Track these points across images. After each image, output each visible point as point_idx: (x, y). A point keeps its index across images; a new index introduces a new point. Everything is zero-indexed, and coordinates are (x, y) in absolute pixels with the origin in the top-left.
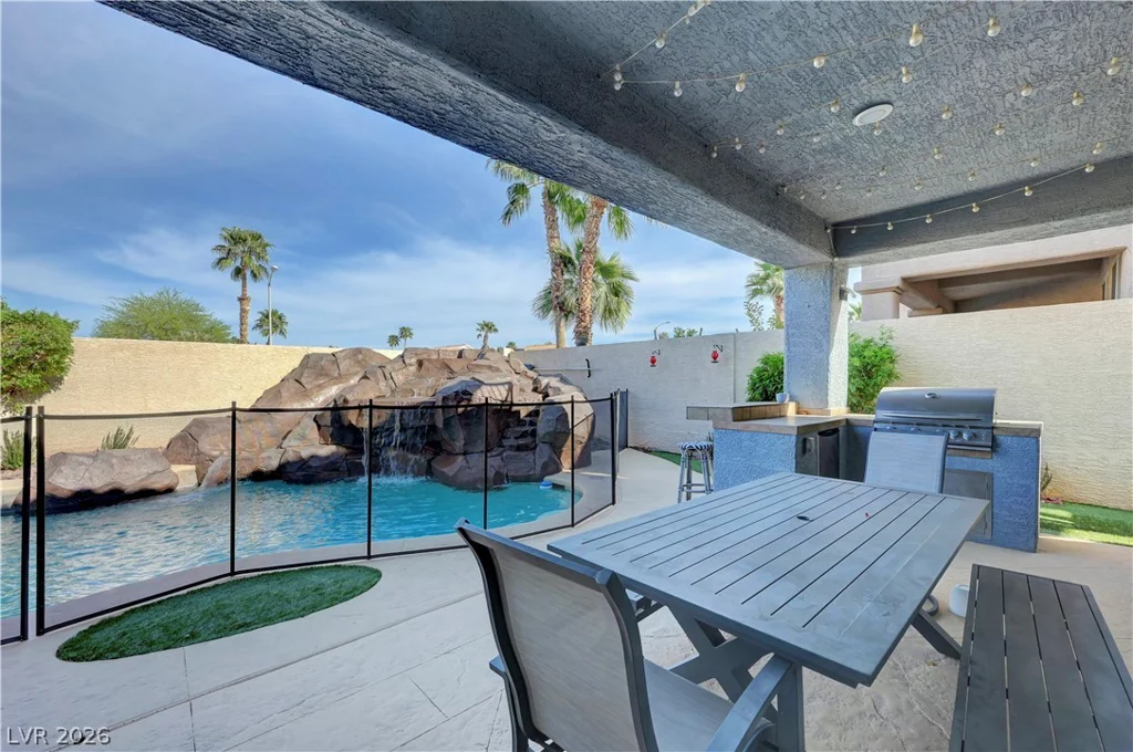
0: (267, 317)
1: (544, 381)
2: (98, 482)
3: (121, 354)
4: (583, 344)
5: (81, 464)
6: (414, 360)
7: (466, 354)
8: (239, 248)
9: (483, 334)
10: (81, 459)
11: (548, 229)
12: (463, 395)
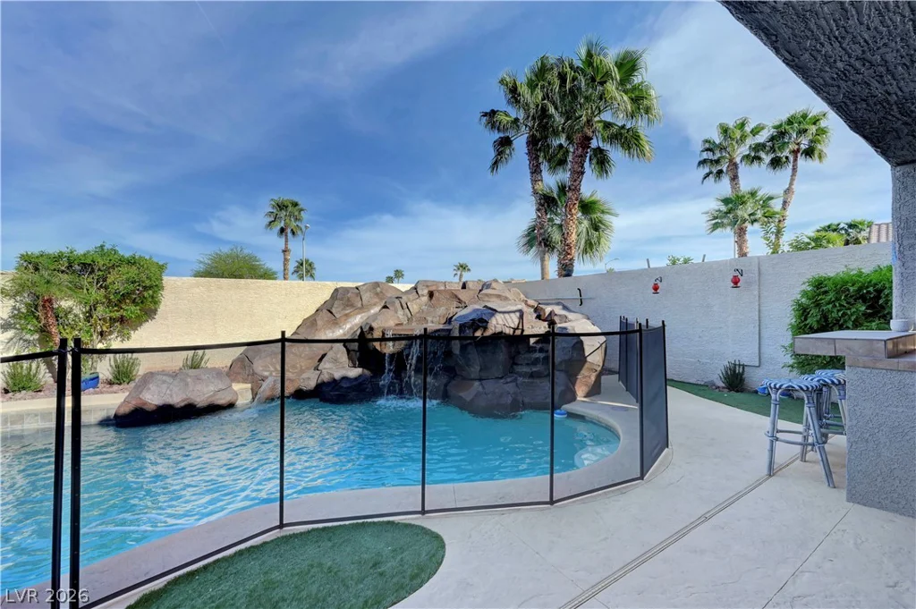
0: (302, 264)
1: (548, 309)
2: (177, 398)
3: (198, 290)
4: (568, 275)
5: (164, 382)
6: (426, 292)
7: (470, 285)
8: (283, 213)
9: (459, 273)
10: (164, 378)
11: (532, 173)
12: (480, 322)
